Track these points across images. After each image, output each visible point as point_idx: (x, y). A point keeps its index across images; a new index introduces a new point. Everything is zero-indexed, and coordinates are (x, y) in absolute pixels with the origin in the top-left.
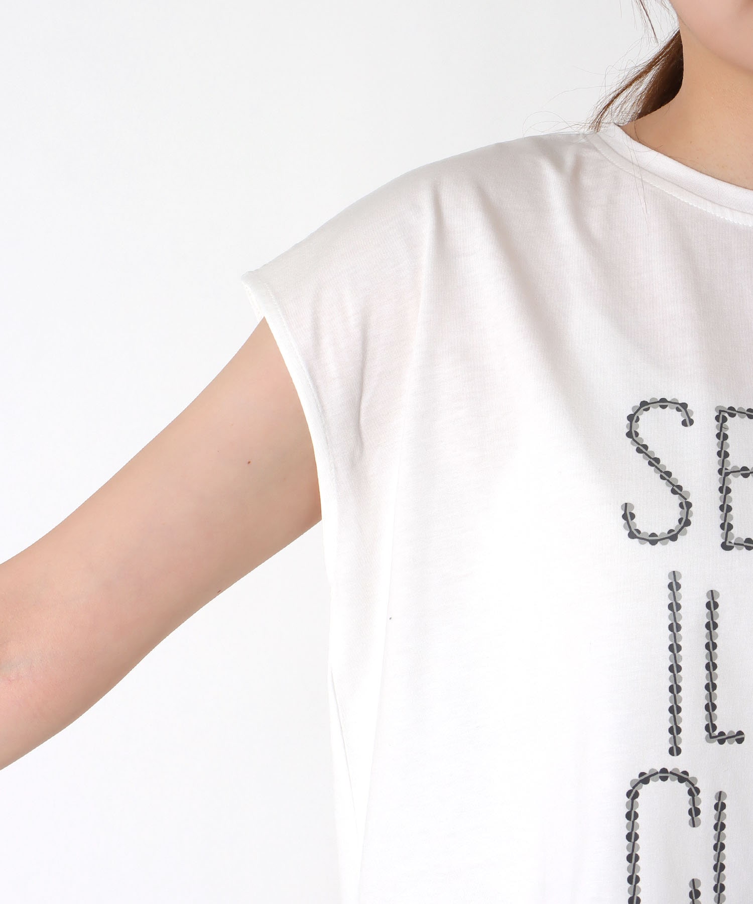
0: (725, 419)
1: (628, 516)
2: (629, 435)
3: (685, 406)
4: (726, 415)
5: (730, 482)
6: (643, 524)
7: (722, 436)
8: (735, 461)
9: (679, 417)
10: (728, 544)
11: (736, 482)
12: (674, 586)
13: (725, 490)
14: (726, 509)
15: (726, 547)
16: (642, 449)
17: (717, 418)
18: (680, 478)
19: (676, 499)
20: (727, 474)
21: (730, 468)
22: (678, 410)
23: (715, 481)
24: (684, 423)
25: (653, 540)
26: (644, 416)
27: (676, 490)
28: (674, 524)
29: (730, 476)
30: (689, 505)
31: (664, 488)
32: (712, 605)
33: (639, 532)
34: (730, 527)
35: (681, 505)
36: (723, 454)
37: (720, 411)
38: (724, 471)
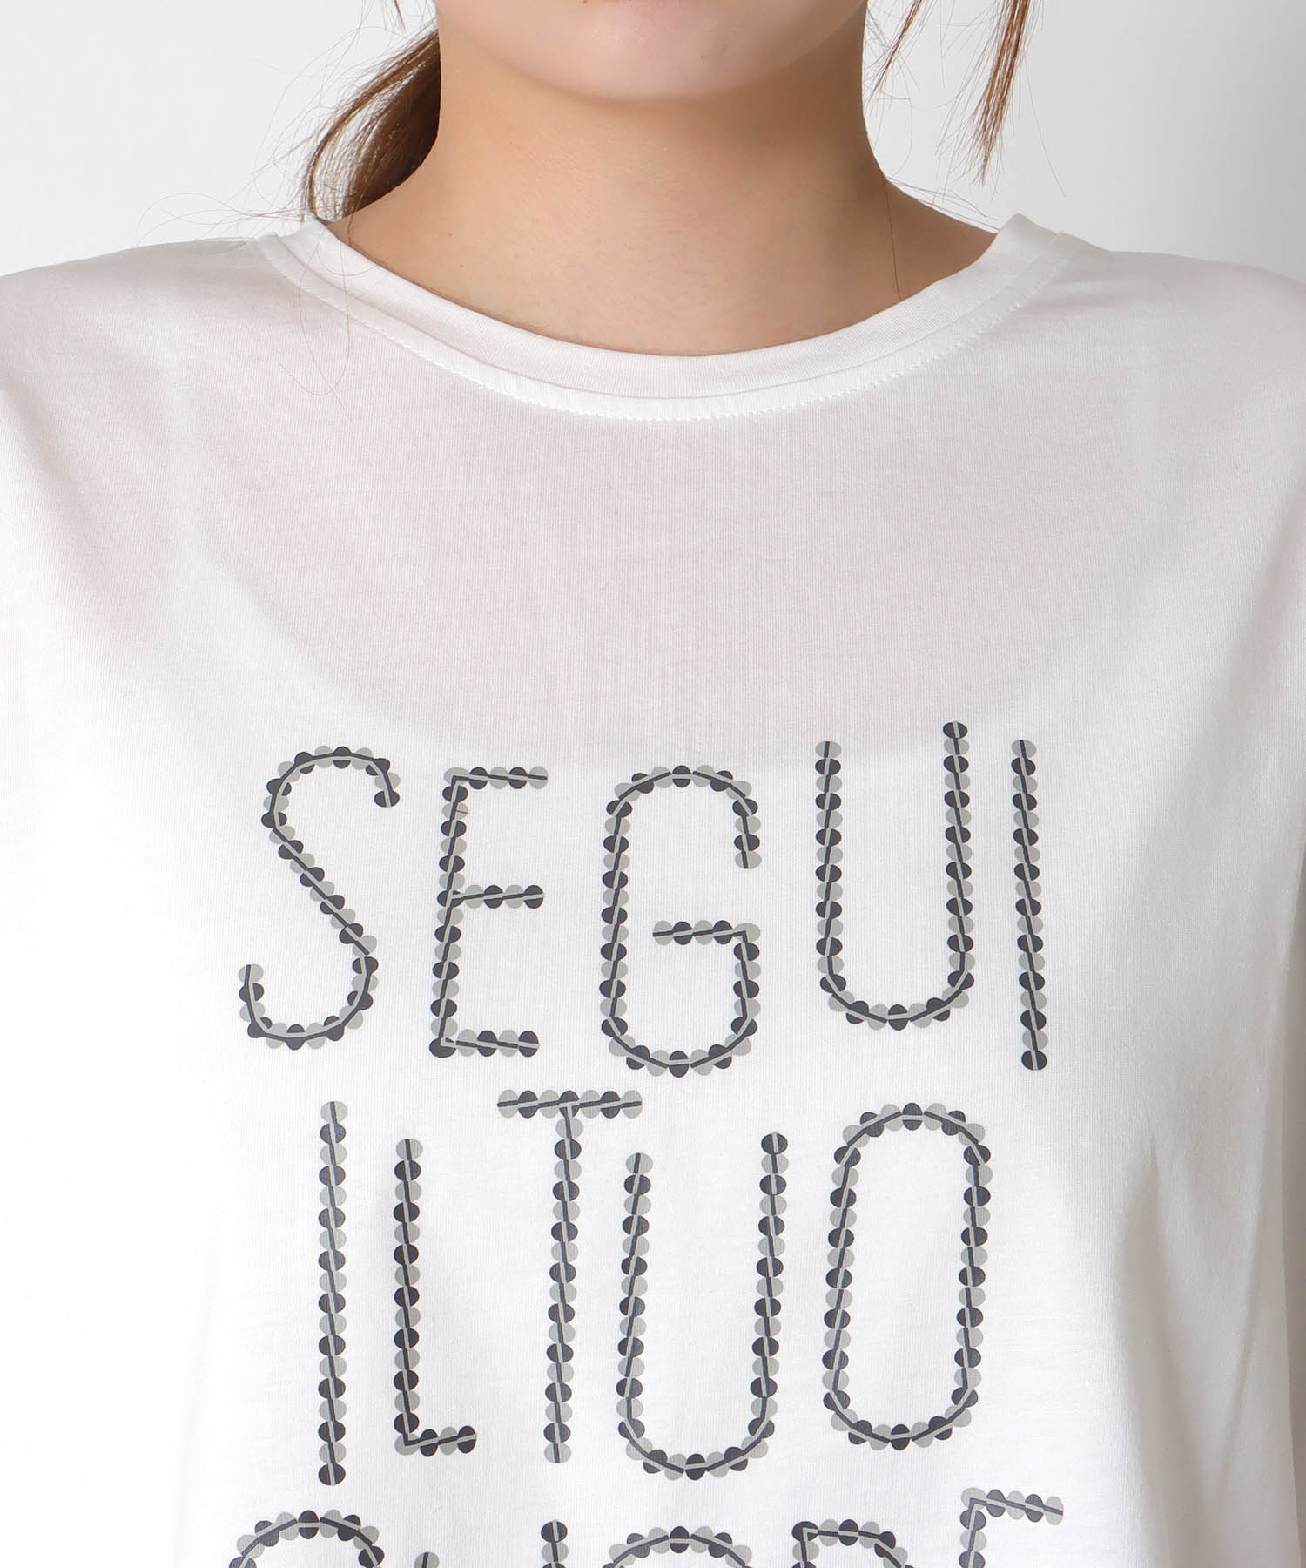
0: (463, 793)
1: (251, 991)
2: (268, 820)
3: (384, 764)
4: (467, 785)
5: (461, 916)
6: (278, 1008)
7: (454, 829)
8: (474, 876)
9: (371, 786)
10: (443, 1043)
11: (472, 918)
12: (332, 1133)
13: (448, 934)
14: (446, 971)
15: (439, 1049)
16: (291, 850)
17: (447, 793)
18: (359, 909)
19: (348, 953)
20: (456, 902)
21: (463, 891)
22: (370, 771)
23: (432, 915)
24: (379, 800)
25: (295, 1038)
26: (301, 785)
27: (351, 933)
28: (337, 1005)
29: (463, 907)
30: (372, 965)
31: (327, 929)
32: (407, 1170)
33: (267, 1022)
34: (452, 1008)
35: (356, 966)
36: (452, 864)
37: (455, 779)
38: (451, 897)
